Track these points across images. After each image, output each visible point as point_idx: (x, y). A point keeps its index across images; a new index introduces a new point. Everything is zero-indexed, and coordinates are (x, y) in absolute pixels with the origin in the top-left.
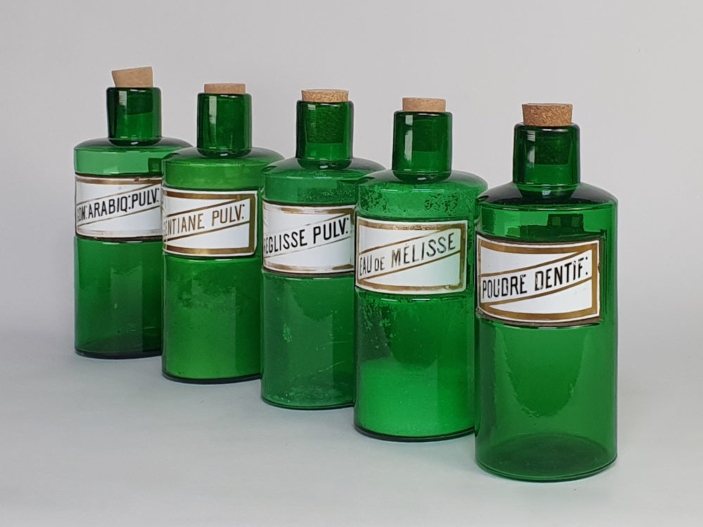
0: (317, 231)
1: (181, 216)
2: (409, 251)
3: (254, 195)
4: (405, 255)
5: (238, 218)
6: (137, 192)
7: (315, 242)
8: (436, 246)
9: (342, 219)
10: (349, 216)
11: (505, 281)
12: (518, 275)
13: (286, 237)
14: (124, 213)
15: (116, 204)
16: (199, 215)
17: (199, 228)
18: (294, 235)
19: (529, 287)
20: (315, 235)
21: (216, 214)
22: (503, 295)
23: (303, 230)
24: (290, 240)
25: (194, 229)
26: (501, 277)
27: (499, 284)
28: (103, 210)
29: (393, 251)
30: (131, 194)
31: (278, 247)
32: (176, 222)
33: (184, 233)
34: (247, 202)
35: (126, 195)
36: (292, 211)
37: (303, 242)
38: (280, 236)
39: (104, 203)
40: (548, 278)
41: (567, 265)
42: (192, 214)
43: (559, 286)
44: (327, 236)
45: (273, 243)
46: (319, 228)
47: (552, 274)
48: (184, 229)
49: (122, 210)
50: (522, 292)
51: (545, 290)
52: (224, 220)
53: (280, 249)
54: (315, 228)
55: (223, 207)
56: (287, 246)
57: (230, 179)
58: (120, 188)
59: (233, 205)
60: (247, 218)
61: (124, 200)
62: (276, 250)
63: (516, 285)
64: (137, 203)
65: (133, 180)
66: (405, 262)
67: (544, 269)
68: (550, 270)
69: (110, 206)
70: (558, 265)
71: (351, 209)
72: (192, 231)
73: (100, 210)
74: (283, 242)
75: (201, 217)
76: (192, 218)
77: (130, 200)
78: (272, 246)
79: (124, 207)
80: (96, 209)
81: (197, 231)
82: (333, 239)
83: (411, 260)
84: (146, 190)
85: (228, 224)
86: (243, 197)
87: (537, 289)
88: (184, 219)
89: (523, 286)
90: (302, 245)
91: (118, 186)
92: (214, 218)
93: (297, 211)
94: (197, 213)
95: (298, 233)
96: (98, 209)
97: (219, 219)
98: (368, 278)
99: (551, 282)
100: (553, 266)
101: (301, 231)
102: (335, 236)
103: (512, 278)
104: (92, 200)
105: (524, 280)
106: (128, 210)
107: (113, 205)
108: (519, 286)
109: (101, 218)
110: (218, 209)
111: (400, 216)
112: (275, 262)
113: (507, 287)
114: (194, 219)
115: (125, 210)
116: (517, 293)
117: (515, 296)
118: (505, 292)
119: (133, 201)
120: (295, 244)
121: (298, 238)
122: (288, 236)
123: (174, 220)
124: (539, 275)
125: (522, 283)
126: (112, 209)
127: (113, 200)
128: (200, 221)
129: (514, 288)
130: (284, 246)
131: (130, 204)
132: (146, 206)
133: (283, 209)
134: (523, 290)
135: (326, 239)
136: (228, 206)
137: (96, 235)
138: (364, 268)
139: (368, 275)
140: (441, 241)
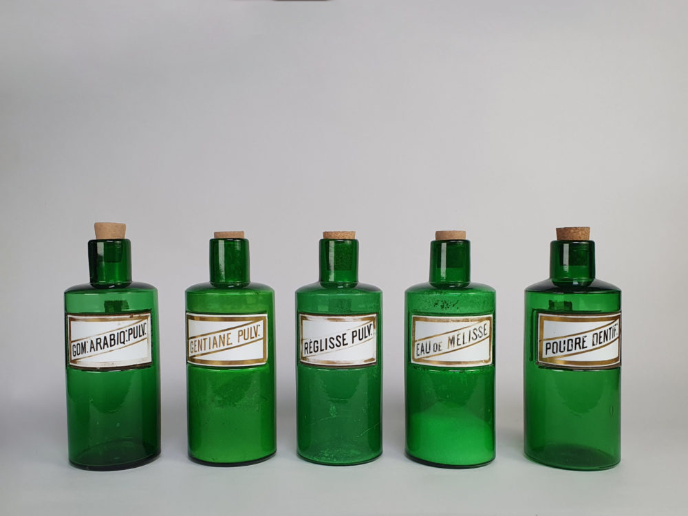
0: (355, 334)
1: (212, 336)
2: (461, 337)
3: (265, 317)
4: (458, 339)
5: (256, 336)
6: (132, 327)
7: (353, 342)
8: (477, 333)
9: (369, 324)
10: (372, 322)
11: (570, 341)
12: (581, 336)
13: (332, 340)
14: (122, 345)
15: (116, 338)
16: (228, 334)
17: (228, 344)
18: (339, 338)
19: (588, 344)
20: (353, 337)
21: (241, 333)
22: (568, 350)
23: (345, 334)
24: (335, 342)
25: (224, 345)
26: (566, 339)
27: (564, 343)
28: (104, 344)
29: (449, 337)
30: (127, 329)
31: (324, 347)
32: (207, 341)
33: (215, 349)
34: (261, 323)
35: (124, 330)
36: (336, 320)
37: (345, 342)
38: (326, 339)
39: (105, 338)
40: (600, 337)
41: (610, 329)
42: (222, 334)
43: (606, 343)
44: (361, 337)
45: (319, 345)
46: (356, 331)
47: (602, 334)
48: (215, 346)
49: (121, 343)
50: (583, 348)
51: (598, 345)
52: (246, 337)
53: (326, 349)
54: (353, 332)
55: (246, 327)
56: (332, 346)
57: (250, 304)
58: (119, 324)
59: (252, 325)
60: (262, 336)
61: (122, 334)
62: (321, 350)
63: (579, 343)
64: (132, 336)
65: (129, 316)
66: (458, 345)
67: (598, 331)
68: (601, 332)
69: (111, 340)
70: (606, 329)
71: (373, 317)
72: (222, 347)
73: (102, 344)
74: (329, 344)
75: (230, 336)
76: (222, 336)
77: (127, 334)
78: (317, 347)
79: (122, 341)
80: (97, 343)
81: (226, 347)
82: (364, 340)
83: (462, 343)
84: (138, 325)
85: (249, 340)
86: (258, 319)
87: (593, 345)
88: (215, 338)
89: (585, 343)
90: (344, 345)
91: (117, 322)
92: (239, 336)
93: (340, 320)
94: (226, 333)
95: (341, 336)
96: (100, 343)
97: (243, 336)
98: (427, 357)
99: (602, 340)
100: (603, 330)
101: (343, 335)
102: (365, 337)
103: (576, 339)
104: (94, 336)
105: (585, 339)
106: (125, 342)
107: (114, 339)
108: (581, 344)
109: (103, 350)
110: (242, 328)
111: (454, 313)
112: (320, 359)
113: (572, 345)
114: (224, 338)
115: (124, 343)
116: (580, 348)
117: (578, 350)
118: (570, 348)
119: (129, 334)
120: (338, 344)
121: (341, 340)
122: (333, 339)
123: (205, 339)
124: (595, 336)
125: (584, 341)
126: (113, 342)
127: (114, 335)
128: (228, 339)
129: (577, 345)
130: (330, 347)
131: (127, 338)
132: (138, 339)
133: (329, 319)
134: (585, 346)
135: (360, 340)
136: (249, 326)
137: (98, 366)
138: (422, 350)
139: (426, 355)
140: (481, 329)
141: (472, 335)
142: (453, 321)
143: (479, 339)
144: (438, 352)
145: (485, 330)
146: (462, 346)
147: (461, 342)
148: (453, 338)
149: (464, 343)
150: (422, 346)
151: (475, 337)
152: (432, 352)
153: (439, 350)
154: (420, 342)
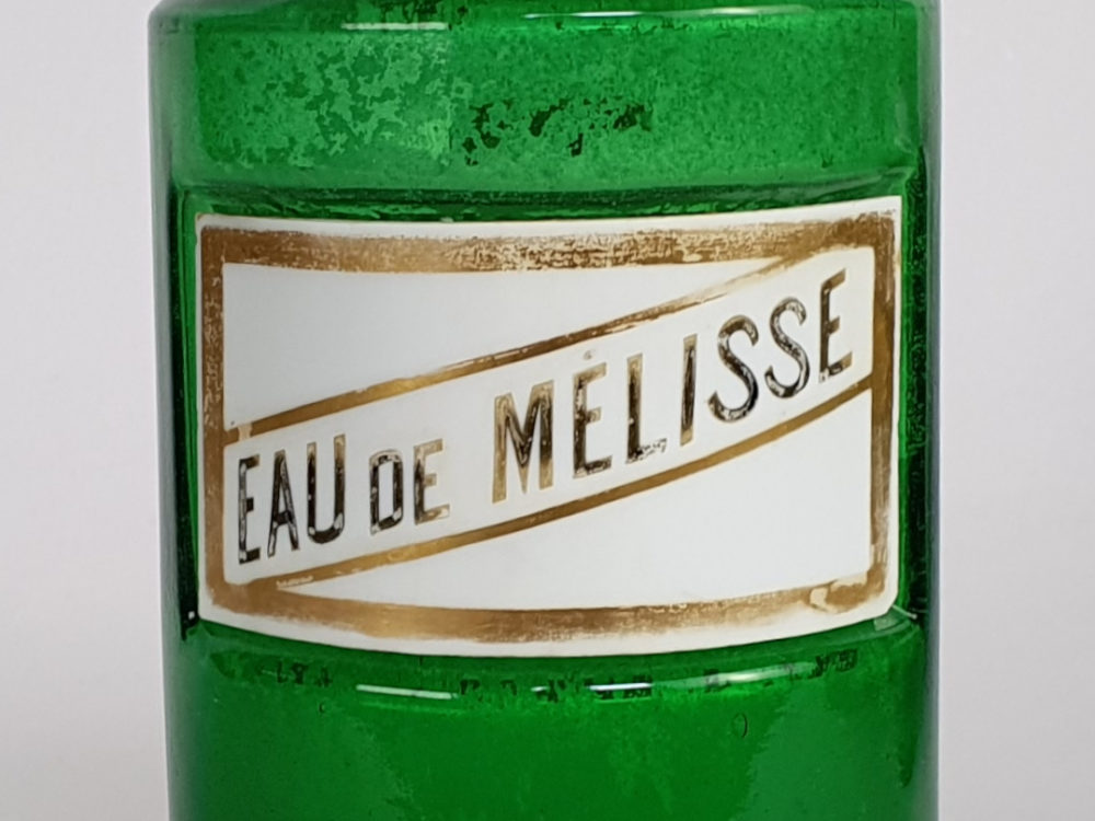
2: (608, 398)
4: (582, 419)
8: (760, 356)
66: (580, 462)
98: (316, 574)
111: (542, 185)
138: (281, 517)
139: (313, 554)
140: (788, 322)
141: (715, 379)
142: (539, 259)
143: (771, 410)
144: (409, 531)
145: (828, 327)
146: (624, 471)
147: (606, 438)
148: (541, 406)
149: (634, 450)
150: (280, 481)
151: (734, 395)
152: (358, 534)
153: (420, 513)
154: (265, 447)
